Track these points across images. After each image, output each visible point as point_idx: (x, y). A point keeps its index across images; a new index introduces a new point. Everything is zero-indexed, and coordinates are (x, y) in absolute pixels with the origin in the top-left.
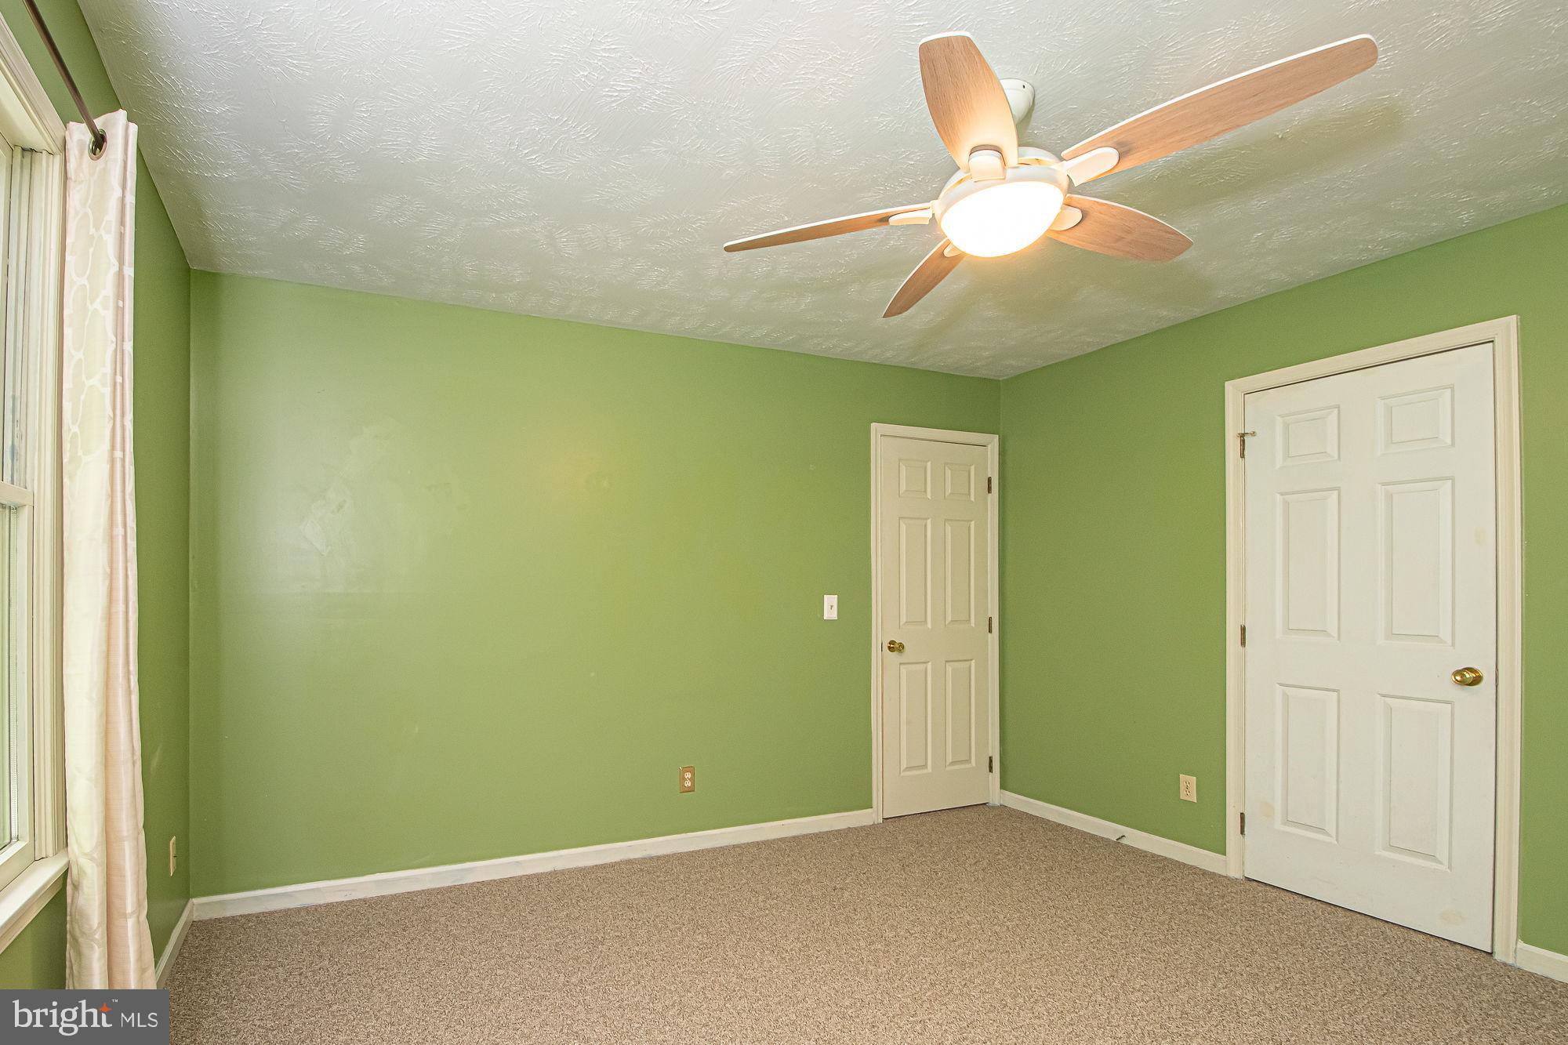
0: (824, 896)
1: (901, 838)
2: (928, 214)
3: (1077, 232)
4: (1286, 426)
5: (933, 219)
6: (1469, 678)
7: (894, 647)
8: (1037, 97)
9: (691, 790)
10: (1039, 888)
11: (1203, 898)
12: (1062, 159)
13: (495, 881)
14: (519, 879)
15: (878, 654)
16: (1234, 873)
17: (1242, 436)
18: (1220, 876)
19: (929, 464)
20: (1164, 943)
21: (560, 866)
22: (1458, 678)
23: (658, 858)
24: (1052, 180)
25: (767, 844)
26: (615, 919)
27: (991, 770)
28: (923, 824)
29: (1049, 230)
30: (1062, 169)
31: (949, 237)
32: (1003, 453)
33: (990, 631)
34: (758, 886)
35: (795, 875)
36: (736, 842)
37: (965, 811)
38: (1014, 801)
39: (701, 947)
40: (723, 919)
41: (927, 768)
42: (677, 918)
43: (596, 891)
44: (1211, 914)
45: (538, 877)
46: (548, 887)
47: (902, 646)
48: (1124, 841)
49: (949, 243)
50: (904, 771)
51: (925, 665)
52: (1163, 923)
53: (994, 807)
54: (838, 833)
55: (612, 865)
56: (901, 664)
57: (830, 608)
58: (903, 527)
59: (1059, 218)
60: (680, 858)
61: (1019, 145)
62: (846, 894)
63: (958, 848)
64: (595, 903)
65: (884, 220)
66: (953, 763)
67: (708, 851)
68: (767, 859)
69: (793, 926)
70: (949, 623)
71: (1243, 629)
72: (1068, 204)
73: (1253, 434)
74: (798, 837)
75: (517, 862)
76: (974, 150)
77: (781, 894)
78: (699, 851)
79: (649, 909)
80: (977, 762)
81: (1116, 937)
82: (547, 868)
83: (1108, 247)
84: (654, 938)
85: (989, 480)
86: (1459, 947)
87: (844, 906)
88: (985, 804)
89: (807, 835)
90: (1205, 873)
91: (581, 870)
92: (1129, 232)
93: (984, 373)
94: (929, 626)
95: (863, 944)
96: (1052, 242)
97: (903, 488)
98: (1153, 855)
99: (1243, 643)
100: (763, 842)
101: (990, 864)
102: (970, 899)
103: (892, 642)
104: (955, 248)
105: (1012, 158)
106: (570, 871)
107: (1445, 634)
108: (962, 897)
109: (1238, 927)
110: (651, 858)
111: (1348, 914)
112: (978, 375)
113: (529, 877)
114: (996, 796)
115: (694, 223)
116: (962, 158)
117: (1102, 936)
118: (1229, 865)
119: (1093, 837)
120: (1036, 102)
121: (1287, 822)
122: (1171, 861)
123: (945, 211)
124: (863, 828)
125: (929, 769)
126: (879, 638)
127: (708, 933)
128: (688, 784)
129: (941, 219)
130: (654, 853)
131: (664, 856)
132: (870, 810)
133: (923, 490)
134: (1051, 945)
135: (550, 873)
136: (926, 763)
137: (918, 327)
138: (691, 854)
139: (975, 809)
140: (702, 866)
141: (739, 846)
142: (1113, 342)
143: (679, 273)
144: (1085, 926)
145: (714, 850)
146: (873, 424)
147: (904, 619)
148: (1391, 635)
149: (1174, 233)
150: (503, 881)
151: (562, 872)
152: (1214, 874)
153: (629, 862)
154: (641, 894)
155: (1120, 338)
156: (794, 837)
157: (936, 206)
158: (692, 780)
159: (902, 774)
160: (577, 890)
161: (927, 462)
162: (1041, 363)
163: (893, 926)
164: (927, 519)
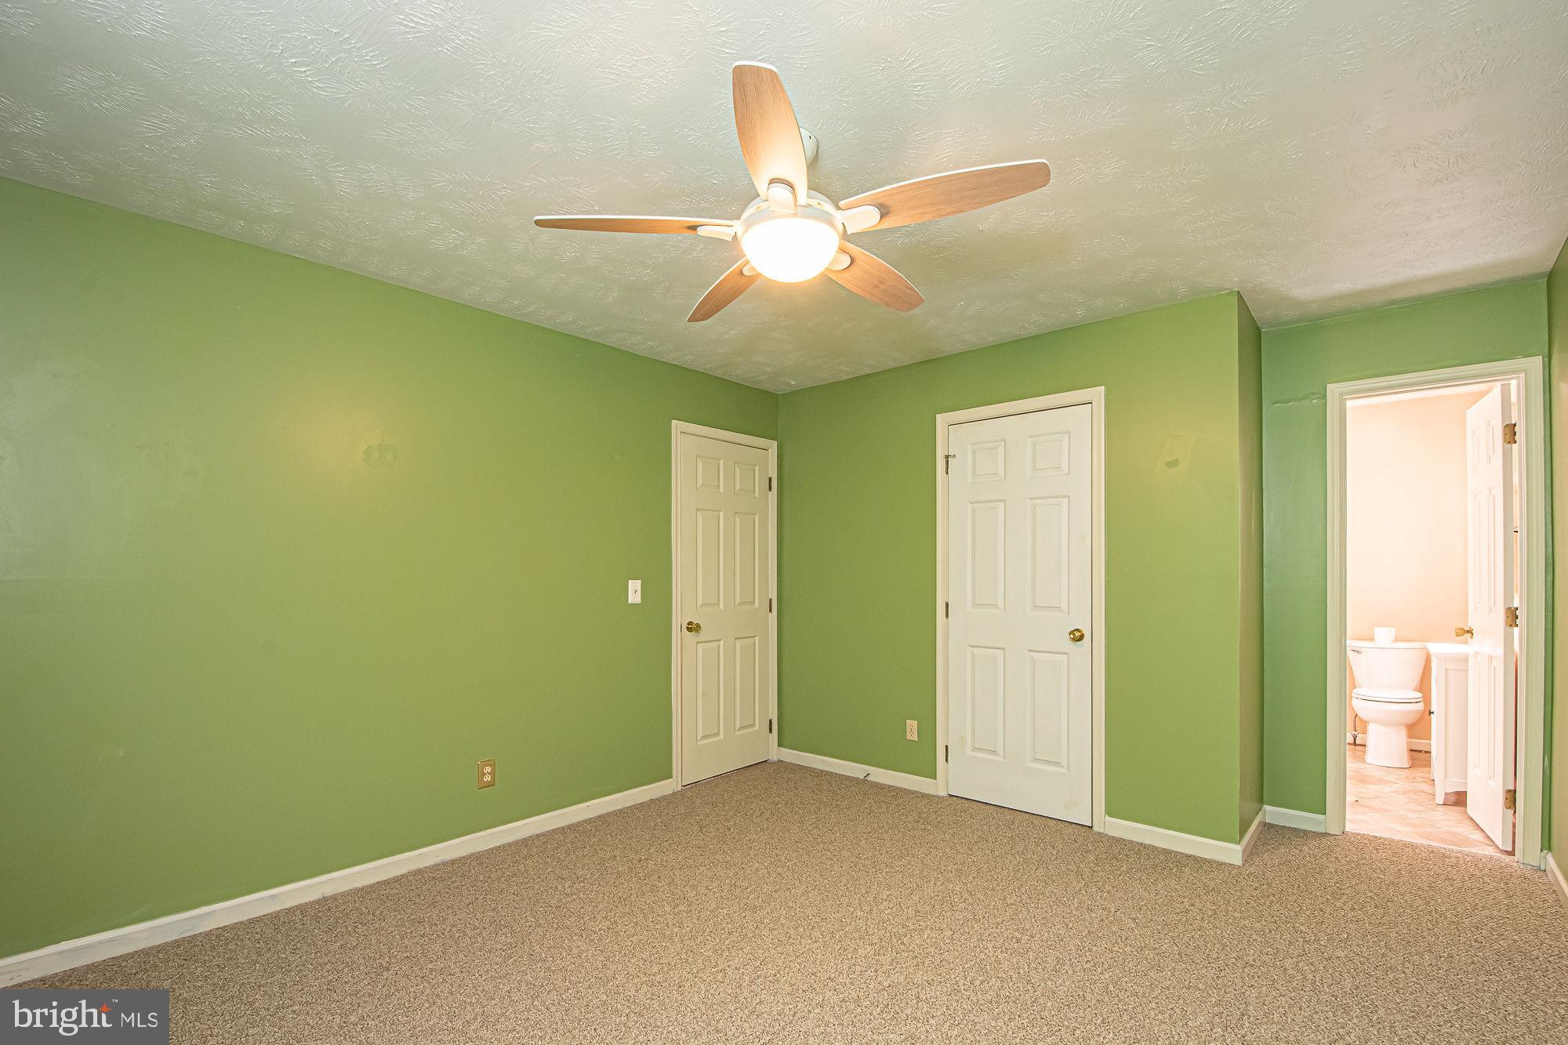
0: (631, 870)
1: (698, 802)
2: (731, 232)
3: (847, 275)
4: (974, 452)
5: (735, 237)
6: (1077, 637)
7: (693, 628)
8: (820, 150)
9: (491, 784)
10: (810, 829)
11: (923, 816)
12: (839, 208)
13: (242, 923)
14: (276, 915)
15: (677, 634)
16: (942, 793)
17: (947, 457)
18: (933, 796)
19: (722, 461)
20: (901, 857)
21: (329, 891)
22: (1072, 636)
23: (453, 862)
24: (831, 224)
25: (573, 827)
26: (402, 938)
27: (771, 731)
28: (717, 785)
29: (828, 269)
30: (839, 217)
31: (747, 257)
32: (780, 457)
33: (770, 611)
34: (564, 872)
35: (601, 854)
36: (539, 831)
37: (750, 770)
38: (790, 755)
39: (505, 948)
40: (528, 913)
41: (719, 735)
42: (477, 924)
43: (378, 912)
44: (929, 827)
45: (302, 909)
46: (316, 918)
47: (698, 625)
48: (869, 778)
49: (747, 262)
50: (700, 740)
51: (718, 643)
52: (898, 841)
53: (774, 763)
54: (640, 807)
55: (397, 880)
56: (698, 642)
57: (634, 591)
58: (700, 517)
59: (835, 261)
60: (477, 858)
61: (809, 188)
62: (651, 864)
63: (746, 803)
64: (377, 926)
65: (693, 228)
66: (741, 728)
67: (510, 845)
68: (573, 843)
69: (601, 906)
70: (738, 605)
71: (947, 605)
72: (842, 250)
73: (954, 456)
74: (603, 815)
75: (273, 895)
76: (772, 181)
77: (588, 876)
78: (499, 847)
79: (444, 919)
80: (760, 726)
81: (868, 859)
82: (315, 896)
83: (869, 292)
84: (451, 950)
85: (770, 479)
86: (1074, 825)
87: (649, 876)
88: (766, 761)
89: (611, 813)
90: (924, 796)
91: (357, 891)
92: (882, 283)
93: (765, 386)
94: (722, 607)
95: (667, 909)
96: (826, 280)
97: (700, 482)
98: (889, 786)
99: (947, 616)
100: (569, 827)
101: (772, 813)
102: (757, 848)
103: (690, 623)
104: (753, 269)
105: (803, 199)
106: (343, 894)
107: (1064, 607)
108: (751, 848)
109: (947, 835)
110: (445, 864)
111: (1011, 812)
112: (759, 387)
113: (289, 911)
114: (775, 753)
115: (499, 191)
116: (761, 186)
117: (858, 860)
118: (937, 787)
119: (847, 778)
120: (820, 153)
121: (975, 749)
122: (901, 789)
123: (745, 232)
124: (664, 798)
125: (722, 736)
126: (678, 620)
127: (513, 932)
128: (488, 778)
129: (742, 236)
130: (447, 857)
131: (460, 859)
132: (670, 780)
133: (716, 484)
134: (821, 876)
135: (318, 902)
136: (719, 731)
137: (713, 336)
138: (490, 851)
139: (759, 766)
140: (504, 862)
141: (543, 835)
142: (862, 373)
143: (480, 240)
144: (845, 854)
145: (516, 843)
146: (673, 421)
147: (700, 602)
148: (1035, 607)
149: (913, 290)
150: (252, 921)
151: (334, 898)
152: (929, 795)
153: (419, 871)
154: (433, 904)
155: (867, 371)
156: (599, 817)
157: (738, 226)
158: (492, 773)
159: (698, 743)
160: (354, 916)
161: (720, 460)
162: (809, 384)
163: (693, 886)
164: (720, 511)
